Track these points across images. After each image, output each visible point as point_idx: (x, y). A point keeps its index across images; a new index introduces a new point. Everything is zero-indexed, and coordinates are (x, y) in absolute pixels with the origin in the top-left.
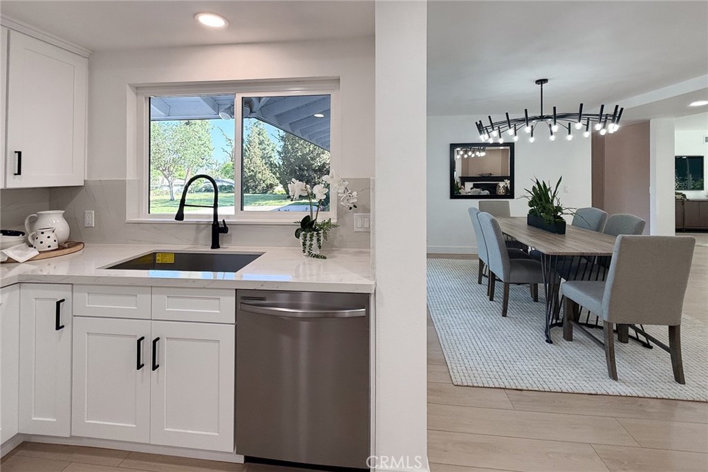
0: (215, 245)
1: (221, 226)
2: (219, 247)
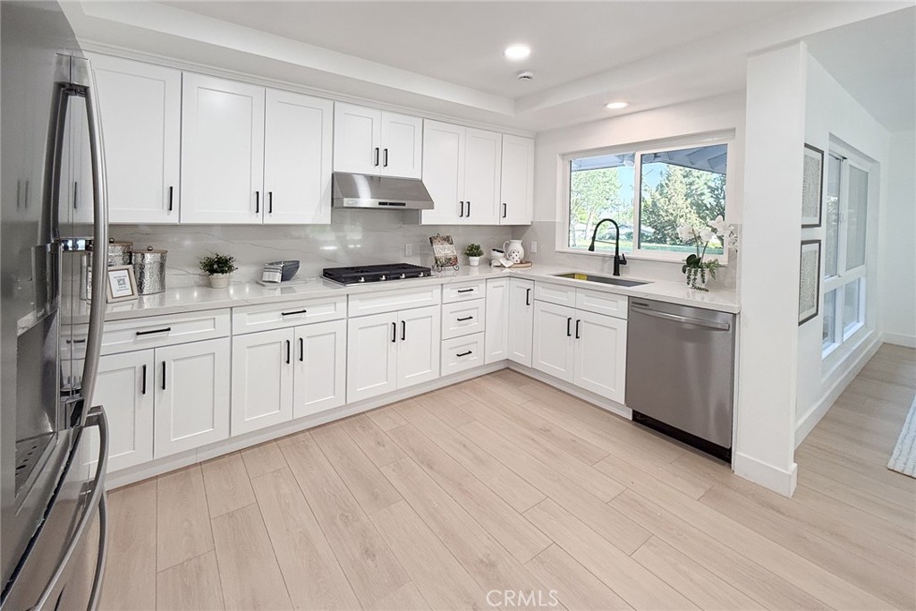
0: (616, 272)
1: (621, 259)
2: (619, 275)
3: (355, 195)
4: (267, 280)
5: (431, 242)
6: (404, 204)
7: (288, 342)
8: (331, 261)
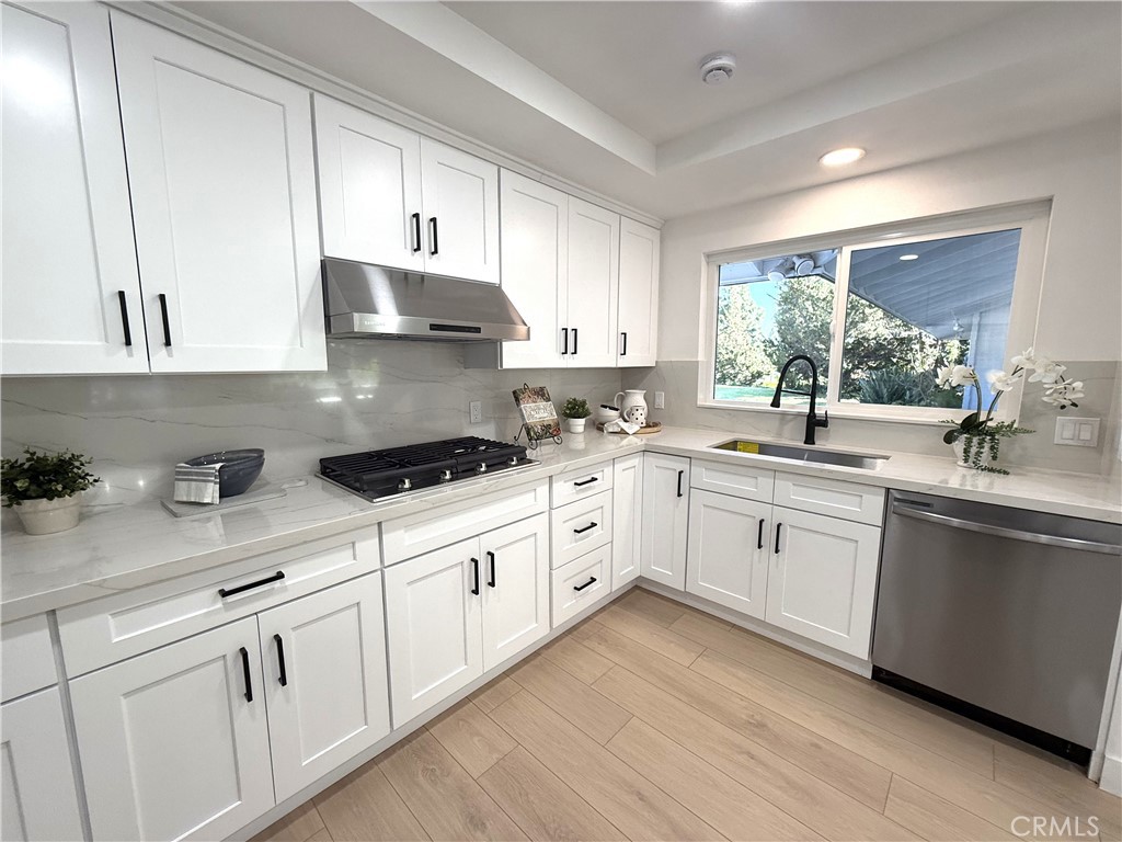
0: (810, 439)
1: (820, 418)
2: (814, 443)
3: (370, 308)
4: (185, 499)
5: (517, 400)
6: (478, 330)
7: (244, 653)
8: (332, 440)
